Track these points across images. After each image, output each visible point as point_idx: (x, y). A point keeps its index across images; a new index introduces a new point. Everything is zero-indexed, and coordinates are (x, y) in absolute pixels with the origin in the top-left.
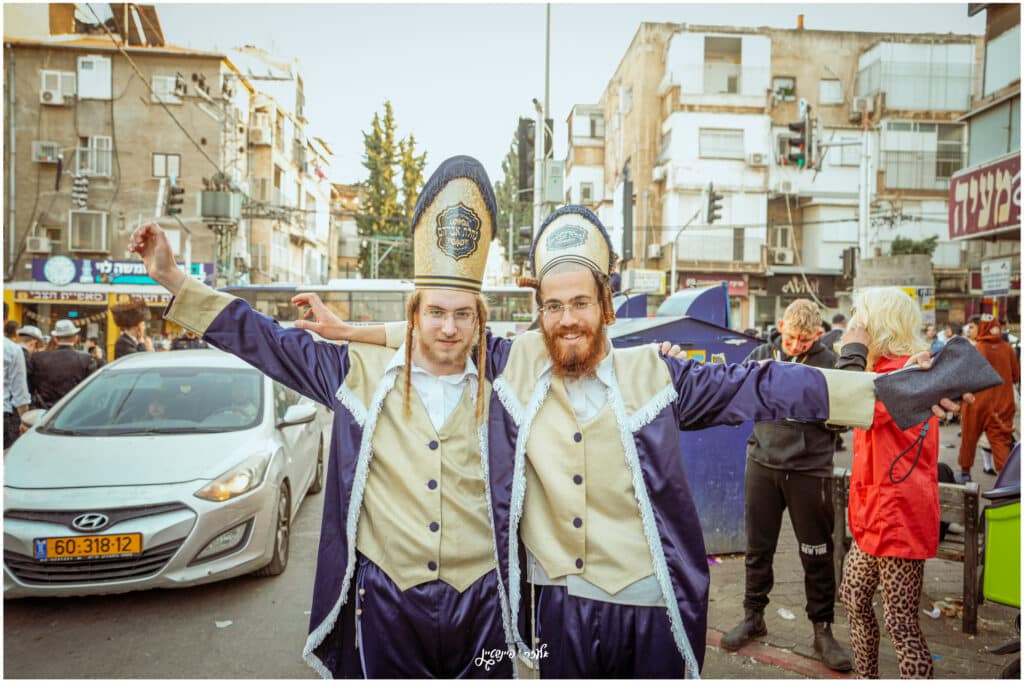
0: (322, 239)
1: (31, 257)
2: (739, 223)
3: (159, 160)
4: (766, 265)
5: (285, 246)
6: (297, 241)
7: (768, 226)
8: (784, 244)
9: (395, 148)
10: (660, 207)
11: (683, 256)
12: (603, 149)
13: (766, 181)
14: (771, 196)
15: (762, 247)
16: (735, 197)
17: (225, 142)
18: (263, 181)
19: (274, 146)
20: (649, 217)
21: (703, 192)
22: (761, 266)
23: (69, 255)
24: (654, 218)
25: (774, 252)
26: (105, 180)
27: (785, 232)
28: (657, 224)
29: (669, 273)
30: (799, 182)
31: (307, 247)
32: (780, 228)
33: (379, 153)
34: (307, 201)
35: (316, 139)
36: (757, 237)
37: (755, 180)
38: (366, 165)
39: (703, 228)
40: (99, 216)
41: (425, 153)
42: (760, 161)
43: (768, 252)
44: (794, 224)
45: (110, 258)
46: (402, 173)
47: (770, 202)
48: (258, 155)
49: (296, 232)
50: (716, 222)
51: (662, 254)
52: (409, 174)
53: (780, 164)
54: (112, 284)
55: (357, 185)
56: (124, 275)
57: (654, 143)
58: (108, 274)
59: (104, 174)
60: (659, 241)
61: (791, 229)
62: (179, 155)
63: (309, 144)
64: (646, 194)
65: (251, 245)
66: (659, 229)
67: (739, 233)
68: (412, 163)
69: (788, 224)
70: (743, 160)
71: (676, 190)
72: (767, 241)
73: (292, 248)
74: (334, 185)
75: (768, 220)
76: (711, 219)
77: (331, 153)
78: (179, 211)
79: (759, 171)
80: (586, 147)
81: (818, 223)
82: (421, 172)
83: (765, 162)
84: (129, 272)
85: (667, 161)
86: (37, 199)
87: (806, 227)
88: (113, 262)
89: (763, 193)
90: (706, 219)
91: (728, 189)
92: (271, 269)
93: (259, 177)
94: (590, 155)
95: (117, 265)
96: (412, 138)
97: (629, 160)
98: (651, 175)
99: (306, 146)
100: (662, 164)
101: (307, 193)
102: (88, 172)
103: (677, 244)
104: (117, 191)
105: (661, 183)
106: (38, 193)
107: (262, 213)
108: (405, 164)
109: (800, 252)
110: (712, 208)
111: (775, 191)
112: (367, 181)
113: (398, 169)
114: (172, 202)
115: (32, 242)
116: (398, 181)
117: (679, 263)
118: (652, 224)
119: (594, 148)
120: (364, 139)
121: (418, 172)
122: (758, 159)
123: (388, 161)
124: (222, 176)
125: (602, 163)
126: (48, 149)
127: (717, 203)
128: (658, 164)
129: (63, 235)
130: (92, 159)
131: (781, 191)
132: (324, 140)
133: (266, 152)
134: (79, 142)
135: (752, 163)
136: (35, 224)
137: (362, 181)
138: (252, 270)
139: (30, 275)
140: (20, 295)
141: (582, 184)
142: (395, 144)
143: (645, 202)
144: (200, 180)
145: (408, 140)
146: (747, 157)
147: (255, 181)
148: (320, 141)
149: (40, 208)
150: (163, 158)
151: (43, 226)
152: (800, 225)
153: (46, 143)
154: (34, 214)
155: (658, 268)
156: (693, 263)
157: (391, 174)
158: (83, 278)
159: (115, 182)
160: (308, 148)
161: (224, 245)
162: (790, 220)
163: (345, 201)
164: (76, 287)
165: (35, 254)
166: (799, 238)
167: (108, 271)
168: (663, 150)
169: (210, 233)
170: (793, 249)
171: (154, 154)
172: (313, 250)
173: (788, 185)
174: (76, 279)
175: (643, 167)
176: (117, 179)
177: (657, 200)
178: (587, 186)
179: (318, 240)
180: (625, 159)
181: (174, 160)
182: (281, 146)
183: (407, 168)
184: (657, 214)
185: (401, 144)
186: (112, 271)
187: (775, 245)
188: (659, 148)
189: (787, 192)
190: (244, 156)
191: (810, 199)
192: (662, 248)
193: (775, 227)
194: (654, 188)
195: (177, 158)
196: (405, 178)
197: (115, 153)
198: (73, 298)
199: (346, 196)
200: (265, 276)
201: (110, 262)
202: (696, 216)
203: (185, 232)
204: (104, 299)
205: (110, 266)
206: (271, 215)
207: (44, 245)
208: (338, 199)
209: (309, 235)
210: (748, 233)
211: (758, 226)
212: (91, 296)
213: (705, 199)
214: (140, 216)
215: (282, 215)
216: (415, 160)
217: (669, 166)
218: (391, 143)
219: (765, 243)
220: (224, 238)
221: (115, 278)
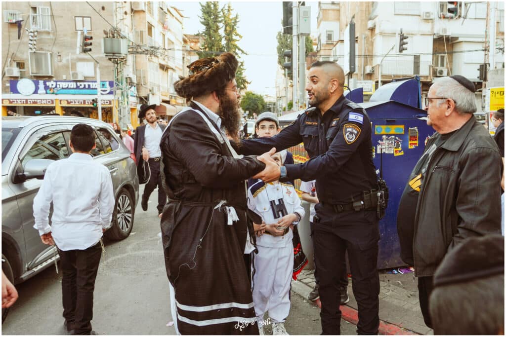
0: (178, 66)
1: (9, 79)
2: (417, 53)
3: (79, 20)
4: (432, 77)
5: (157, 71)
6: (164, 68)
7: (433, 54)
8: (442, 65)
9: (219, 12)
10: (372, 44)
11: (386, 72)
12: (339, 10)
13: (433, 28)
14: (435, 37)
15: (430, 66)
16: (415, 37)
17: (116, 9)
18: (142, 32)
19: (146, 11)
20: (365, 50)
21: (397, 35)
22: (429, 78)
23: (31, 78)
24: (368, 51)
25: (437, 70)
26: (48, 33)
27: (443, 58)
28: (371, 54)
29: (377, 82)
30: (451, 28)
31: (170, 71)
32: (440, 55)
33: (210, 16)
34: (169, 44)
35: (172, 7)
36: (427, 61)
37: (426, 28)
38: (203, 23)
39: (397, 56)
40: (46, 54)
41: (237, 16)
42: (429, 16)
43: (433, 69)
44: (448, 53)
45: (54, 79)
46: (224, 27)
47: (435, 40)
48: (137, 16)
49: (163, 63)
50: (404, 52)
51: (373, 72)
52: (228, 28)
53: (440, 18)
54: (56, 94)
55: (198, 35)
56: (63, 88)
57: (369, 6)
58: (54, 88)
59: (47, 29)
60: (371, 64)
61: (446, 56)
62: (90, 17)
63: (168, 10)
64: (364, 36)
65: (136, 70)
66: (372, 56)
67: (417, 58)
68: (229, 22)
69: (445, 53)
70: (419, 16)
71: (381, 33)
72: (433, 64)
73: (161, 71)
74: (185, 35)
75: (433, 51)
76: (401, 50)
77: (182, 16)
78: (90, 50)
79: (429, 22)
80: (329, 10)
81: (462, 52)
82: (235, 27)
83: (432, 17)
84: (66, 87)
85: (376, 16)
86: (9, 45)
87: (455, 55)
88: (56, 82)
89: (431, 35)
90: (398, 50)
91: (410, 33)
92: (149, 84)
93: (139, 30)
94: (332, 14)
95: (58, 83)
96: (229, 7)
97: (354, 17)
98: (366, 25)
99: (166, 12)
100: (373, 19)
101: (168, 39)
102: (37, 28)
103: (382, 66)
104: (55, 39)
105: (372, 30)
106: (9, 42)
107: (139, 50)
108: (225, 22)
109: (451, 69)
110: (402, 44)
111: (438, 34)
112: (204, 33)
113: (221, 25)
114: (86, 45)
115: (8, 70)
116: (222, 32)
117: (383, 76)
118: (367, 54)
119: (333, 10)
120: (201, 8)
121: (233, 26)
122: (428, 15)
123: (216, 21)
124: (115, 29)
125: (339, 19)
126: (13, 15)
127: (405, 41)
128: (370, 19)
129: (25, 66)
130: (39, 20)
131: (441, 34)
132: (178, 9)
133: (142, 15)
134: (31, 10)
135: (425, 18)
136: (10, 59)
137: (201, 33)
138: (138, 84)
139: (9, 90)
140: (4, 101)
141: (327, 31)
142: (219, 10)
143: (363, 41)
144: (103, 32)
145: (226, 8)
146: (422, 14)
147: (136, 32)
148: (175, 9)
149: (12, 51)
150: (81, 18)
151: (14, 61)
152: (451, 53)
153: (11, 12)
154: (8, 54)
155: (370, 79)
156: (391, 76)
157: (218, 28)
158: (39, 92)
159: (54, 34)
160: (168, 13)
161: (119, 70)
162: (446, 51)
163: (192, 45)
164: (36, 97)
165: (11, 77)
166: (451, 61)
167: (54, 86)
168: (374, 10)
169: (110, 63)
170: (448, 68)
171: (75, 17)
172: (174, 73)
173: (445, 30)
174: (36, 92)
175: (362, 20)
176: (55, 32)
177: (370, 40)
178: (329, 33)
179: (176, 67)
180: (352, 16)
181: (87, 20)
182: (151, 12)
183: (226, 25)
184: (370, 48)
185: (222, 10)
186: (56, 87)
187: (437, 65)
188: (371, 9)
189: (444, 35)
190: (128, 16)
191: (457, 38)
192: (373, 68)
193: (437, 55)
194: (368, 33)
195: (89, 19)
196: (226, 30)
197: (52, 16)
198: (35, 103)
199: (193, 42)
200: (146, 88)
201: (54, 81)
202: (393, 48)
203: (96, 63)
204: (53, 103)
205: (54, 84)
206: (146, 52)
207: (16, 72)
208: (189, 43)
209: (170, 64)
210: (422, 59)
211: (428, 54)
212: (45, 102)
213: (397, 39)
214: (70, 54)
215: (152, 52)
216: (231, 20)
217: (377, 20)
218: (217, 9)
219: (431, 64)
220: (119, 65)
221: (58, 90)
